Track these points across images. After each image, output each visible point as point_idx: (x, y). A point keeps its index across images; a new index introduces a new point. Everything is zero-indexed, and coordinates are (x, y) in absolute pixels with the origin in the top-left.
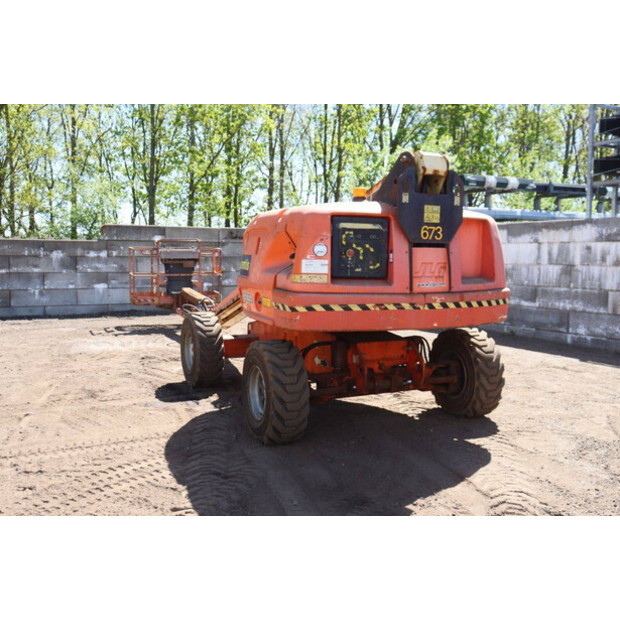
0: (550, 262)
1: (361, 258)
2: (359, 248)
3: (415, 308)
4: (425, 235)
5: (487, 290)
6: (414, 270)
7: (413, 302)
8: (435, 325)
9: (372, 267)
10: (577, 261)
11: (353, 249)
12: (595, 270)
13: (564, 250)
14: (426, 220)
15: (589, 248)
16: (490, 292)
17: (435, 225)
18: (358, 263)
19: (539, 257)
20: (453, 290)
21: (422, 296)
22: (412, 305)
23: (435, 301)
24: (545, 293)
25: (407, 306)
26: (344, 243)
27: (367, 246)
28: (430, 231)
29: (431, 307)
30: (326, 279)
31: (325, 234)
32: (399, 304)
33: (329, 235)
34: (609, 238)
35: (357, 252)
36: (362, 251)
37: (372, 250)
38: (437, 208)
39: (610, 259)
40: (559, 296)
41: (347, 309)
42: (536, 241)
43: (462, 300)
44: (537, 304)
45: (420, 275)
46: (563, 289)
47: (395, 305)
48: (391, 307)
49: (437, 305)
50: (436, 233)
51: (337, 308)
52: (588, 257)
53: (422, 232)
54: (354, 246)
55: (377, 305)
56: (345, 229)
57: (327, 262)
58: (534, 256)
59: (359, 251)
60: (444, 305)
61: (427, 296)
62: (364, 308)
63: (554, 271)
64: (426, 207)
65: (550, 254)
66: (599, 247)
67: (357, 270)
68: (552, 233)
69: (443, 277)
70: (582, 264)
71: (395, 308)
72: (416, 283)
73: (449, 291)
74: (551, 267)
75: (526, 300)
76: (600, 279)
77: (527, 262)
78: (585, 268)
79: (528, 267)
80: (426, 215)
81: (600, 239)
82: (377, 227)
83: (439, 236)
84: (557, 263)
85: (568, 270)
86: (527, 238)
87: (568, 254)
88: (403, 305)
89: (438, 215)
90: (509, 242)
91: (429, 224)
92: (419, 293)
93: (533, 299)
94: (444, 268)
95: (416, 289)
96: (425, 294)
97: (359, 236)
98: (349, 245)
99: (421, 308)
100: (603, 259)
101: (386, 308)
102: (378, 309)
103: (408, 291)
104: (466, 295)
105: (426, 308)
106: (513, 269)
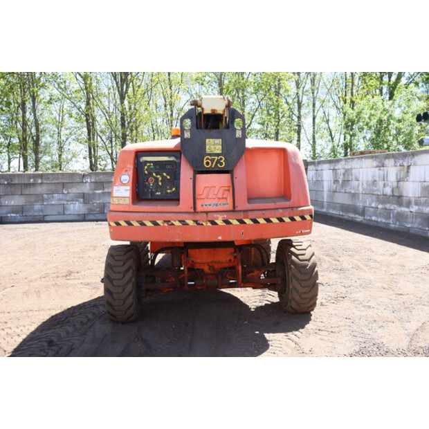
1: (160, 184)
2: (158, 176)
3: (198, 224)
4: (208, 163)
5: (278, 209)
6: (197, 193)
7: (196, 219)
8: (220, 238)
9: (169, 191)
11: (154, 177)
14: (208, 151)
16: (280, 211)
17: (218, 155)
18: (158, 188)
20: (237, 209)
21: (205, 215)
22: (196, 221)
23: (217, 219)
25: (191, 223)
26: (146, 172)
27: (165, 174)
28: (213, 160)
29: (213, 223)
30: (128, 201)
31: (129, 166)
32: (184, 221)
33: (132, 167)
35: (157, 179)
36: (160, 179)
37: (168, 177)
38: (219, 141)
41: (142, 224)
43: (247, 218)
45: (203, 196)
47: (180, 221)
48: (177, 223)
49: (219, 222)
50: (218, 161)
51: (136, 224)
53: (205, 162)
54: (154, 174)
55: (165, 221)
56: (146, 162)
57: (129, 188)
59: (158, 179)
60: (227, 222)
61: (209, 214)
62: (155, 224)
64: (207, 140)
67: (157, 193)
69: (226, 198)
71: (180, 224)
72: (199, 203)
73: (234, 210)
80: (207, 147)
82: (172, 159)
83: (221, 164)
88: (188, 221)
89: (220, 147)
91: (210, 155)
92: (201, 212)
94: (229, 190)
95: (199, 208)
96: (207, 213)
97: (157, 167)
98: (150, 174)
99: (204, 224)
101: (173, 224)
102: (166, 224)
103: (192, 210)
104: (250, 213)
105: (209, 224)
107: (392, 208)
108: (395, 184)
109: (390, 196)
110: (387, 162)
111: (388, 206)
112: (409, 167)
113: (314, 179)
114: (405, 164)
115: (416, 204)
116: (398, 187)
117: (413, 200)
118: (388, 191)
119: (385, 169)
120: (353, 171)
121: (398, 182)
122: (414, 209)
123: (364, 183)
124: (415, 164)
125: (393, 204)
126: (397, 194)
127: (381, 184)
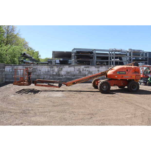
0: (77, 71)
10: (81, 71)
12: (84, 72)
13: (79, 69)
15: (83, 69)
19: (75, 70)
24: (76, 75)
34: (86, 68)
39: (86, 70)
40: (79, 76)
42: (74, 68)
44: (75, 77)
46: (79, 75)
52: (83, 70)
58: (74, 70)
63: (78, 72)
65: (77, 70)
66: (85, 69)
68: (77, 67)
70: (82, 71)
74: (77, 72)
75: (73, 77)
76: (85, 73)
77: (73, 71)
78: (83, 72)
79: (73, 72)
81: (85, 68)
84: (78, 71)
85: (80, 72)
86: (73, 67)
87: (80, 69)
90: (69, 68)
93: (74, 76)
100: (85, 70)
106: (70, 72)
107: (56, 77)
108: (57, 72)
109: (55, 75)
110: (54, 67)
111: (54, 77)
112: (62, 68)
113: (11, 71)
114: (61, 68)
115: (65, 76)
116: (58, 72)
117: (64, 75)
118: (55, 73)
119: (53, 68)
120: (38, 69)
121: (58, 71)
122: (64, 77)
123: (44, 72)
124: (64, 68)
125: (57, 76)
126: (58, 74)
127: (52, 72)
